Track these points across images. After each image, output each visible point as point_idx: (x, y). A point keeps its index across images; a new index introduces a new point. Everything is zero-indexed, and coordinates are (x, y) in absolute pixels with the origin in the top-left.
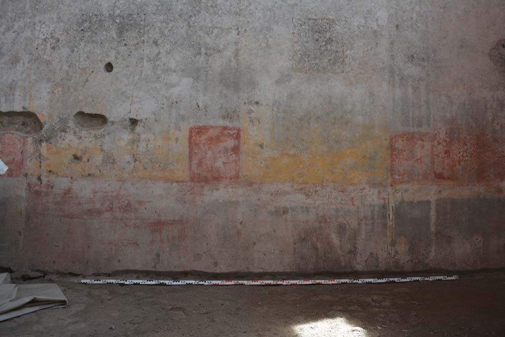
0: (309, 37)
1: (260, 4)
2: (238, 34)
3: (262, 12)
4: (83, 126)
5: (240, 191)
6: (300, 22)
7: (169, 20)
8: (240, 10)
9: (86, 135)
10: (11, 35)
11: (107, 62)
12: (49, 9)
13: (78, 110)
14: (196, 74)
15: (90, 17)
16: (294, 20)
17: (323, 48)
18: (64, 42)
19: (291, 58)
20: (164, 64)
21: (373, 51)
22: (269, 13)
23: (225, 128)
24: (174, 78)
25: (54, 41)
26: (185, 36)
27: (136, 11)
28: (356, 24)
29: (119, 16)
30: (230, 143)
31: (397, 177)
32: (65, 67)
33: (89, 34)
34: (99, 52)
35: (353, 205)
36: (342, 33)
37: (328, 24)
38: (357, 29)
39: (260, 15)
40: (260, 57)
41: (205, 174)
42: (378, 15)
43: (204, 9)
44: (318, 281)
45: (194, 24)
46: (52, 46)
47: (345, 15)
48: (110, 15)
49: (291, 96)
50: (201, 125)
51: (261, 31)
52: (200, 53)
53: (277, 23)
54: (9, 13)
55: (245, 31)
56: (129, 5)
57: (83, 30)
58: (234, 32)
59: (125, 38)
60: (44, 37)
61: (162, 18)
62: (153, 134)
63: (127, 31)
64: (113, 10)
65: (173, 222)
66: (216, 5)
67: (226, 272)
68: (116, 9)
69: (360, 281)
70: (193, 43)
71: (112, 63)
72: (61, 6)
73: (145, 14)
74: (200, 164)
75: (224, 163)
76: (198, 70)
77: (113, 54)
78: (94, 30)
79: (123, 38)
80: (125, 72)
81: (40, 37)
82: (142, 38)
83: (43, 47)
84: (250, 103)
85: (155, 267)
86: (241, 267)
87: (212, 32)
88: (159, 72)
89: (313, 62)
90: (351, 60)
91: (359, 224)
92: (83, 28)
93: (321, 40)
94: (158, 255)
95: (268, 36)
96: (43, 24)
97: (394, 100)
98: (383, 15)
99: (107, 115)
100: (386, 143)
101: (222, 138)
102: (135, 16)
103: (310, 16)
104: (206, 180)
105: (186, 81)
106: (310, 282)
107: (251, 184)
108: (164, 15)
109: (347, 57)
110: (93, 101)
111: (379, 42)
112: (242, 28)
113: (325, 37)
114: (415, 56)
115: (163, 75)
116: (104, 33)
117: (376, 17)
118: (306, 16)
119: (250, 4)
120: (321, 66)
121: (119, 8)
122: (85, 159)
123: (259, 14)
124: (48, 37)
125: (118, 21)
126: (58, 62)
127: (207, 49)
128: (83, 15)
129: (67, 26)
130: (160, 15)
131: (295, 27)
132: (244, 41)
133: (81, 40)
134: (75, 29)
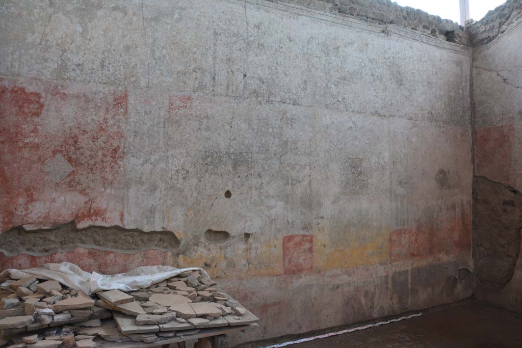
0: (349, 171)
1: (322, 147)
3: (324, 153)
4: (210, 240)
5: (314, 278)
6: (344, 161)
7: (267, 158)
8: (311, 152)
9: (213, 247)
10: (148, 167)
11: (226, 190)
12: (179, 145)
13: (207, 229)
14: (286, 198)
15: (212, 154)
16: (341, 159)
17: (357, 178)
18: (193, 173)
19: (340, 186)
20: (266, 192)
21: (382, 179)
22: (327, 154)
23: (304, 236)
24: (272, 202)
25: (185, 172)
26: (279, 170)
27: (245, 150)
28: (373, 161)
29: (233, 153)
30: (307, 246)
31: (393, 258)
32: (195, 194)
33: (212, 167)
34: (219, 182)
35: (372, 278)
36: (367, 168)
37: (359, 161)
38: (374, 165)
40: (323, 186)
41: (293, 268)
42: (384, 155)
43: (289, 150)
44: (357, 329)
45: (283, 161)
46: (183, 176)
47: (368, 156)
48: (226, 152)
49: (340, 212)
50: (290, 234)
51: (323, 167)
52: (288, 184)
53: (332, 161)
54: (146, 148)
55: (314, 167)
56: (240, 145)
57: (207, 164)
58: (308, 168)
59: (238, 172)
60: (176, 169)
61: (263, 156)
62: (260, 243)
63: (239, 166)
64: (229, 149)
65: (275, 304)
66: (297, 148)
67: (307, 331)
69: (377, 325)
70: (283, 176)
71: (230, 191)
72: (188, 143)
73: (251, 153)
74: (290, 262)
75: (304, 260)
76: (288, 195)
77: (230, 184)
78: (215, 164)
80: (240, 198)
81: (173, 169)
82: (250, 172)
83: (176, 177)
84: (318, 218)
85: (263, 337)
86: (315, 327)
87: (295, 168)
88: (263, 198)
89: (352, 188)
90: (371, 186)
91: (375, 289)
92: (206, 162)
93: (355, 173)
94: (265, 328)
95: (327, 171)
96: (175, 157)
98: (386, 155)
99: (229, 232)
100: (388, 237)
101: (303, 243)
102: (245, 154)
103: (350, 157)
104: (294, 273)
105: (281, 204)
106: (353, 330)
107: (319, 272)
108: (264, 154)
109: (369, 184)
110: (218, 221)
111: (385, 173)
112: (312, 165)
113: (358, 171)
114: (402, 181)
115: (266, 200)
116: (223, 167)
117: (383, 157)
118: (348, 156)
119: (316, 147)
120: (356, 190)
121: (232, 147)
122: (213, 266)
123: (322, 155)
124: (179, 168)
125: (232, 158)
126: (189, 190)
127: (293, 180)
128: (206, 151)
129: (194, 160)
130: (262, 154)
131: (342, 164)
132: (314, 175)
133: (206, 172)
134: (201, 163)
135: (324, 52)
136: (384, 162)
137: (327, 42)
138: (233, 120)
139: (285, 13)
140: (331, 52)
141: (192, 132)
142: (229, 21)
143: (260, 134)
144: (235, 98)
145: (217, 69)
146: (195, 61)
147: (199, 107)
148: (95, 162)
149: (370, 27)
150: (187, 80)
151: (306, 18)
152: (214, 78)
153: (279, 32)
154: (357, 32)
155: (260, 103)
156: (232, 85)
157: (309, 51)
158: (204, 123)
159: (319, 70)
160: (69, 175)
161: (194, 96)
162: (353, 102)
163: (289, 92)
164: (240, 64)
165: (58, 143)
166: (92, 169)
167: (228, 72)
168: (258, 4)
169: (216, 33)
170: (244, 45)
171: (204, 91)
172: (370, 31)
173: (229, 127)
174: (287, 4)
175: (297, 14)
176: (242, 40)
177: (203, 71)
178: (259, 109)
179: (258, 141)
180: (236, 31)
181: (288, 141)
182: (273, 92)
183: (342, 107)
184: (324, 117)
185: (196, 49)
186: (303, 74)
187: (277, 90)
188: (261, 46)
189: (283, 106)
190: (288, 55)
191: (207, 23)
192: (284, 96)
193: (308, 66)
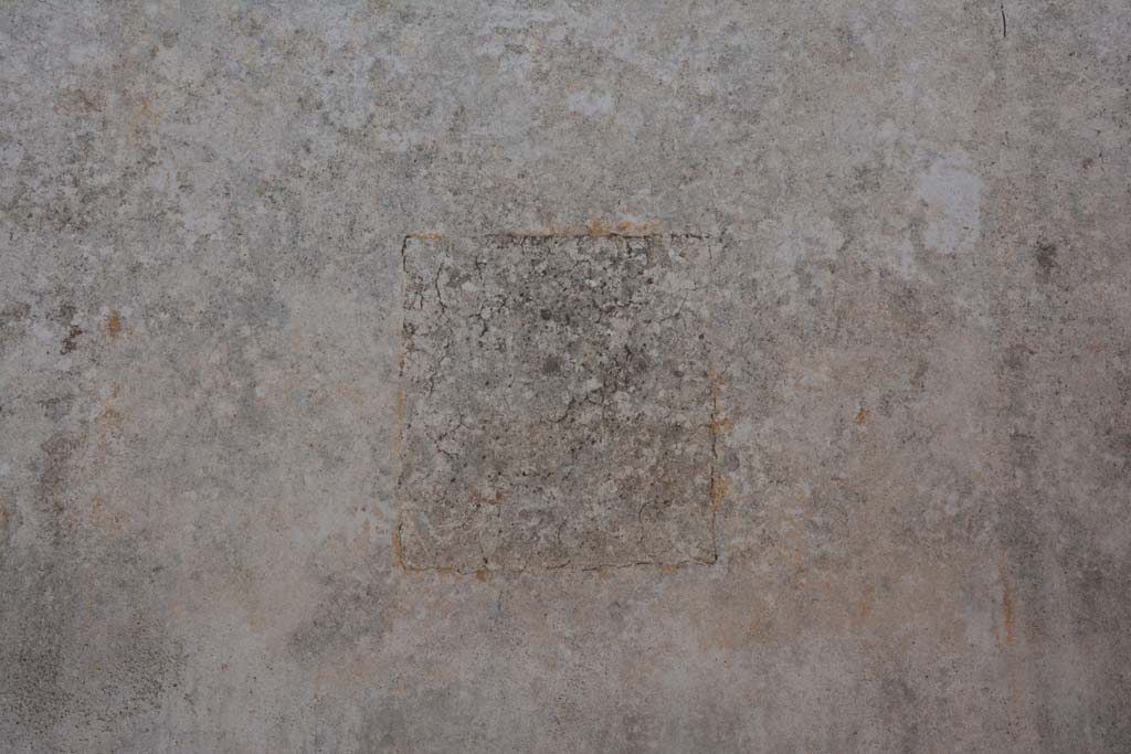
0: (501, 348)
1: (210, 157)
2: (69, 346)
3: (224, 203)
6: (449, 262)
16: (415, 247)
17: (587, 416)
19: (389, 485)
21: (899, 410)
22: (261, 210)
28: (786, 255)
36: (705, 313)
37: (615, 262)
38: (794, 284)
39: (212, 221)
40: (196, 485)
42: (919, 193)
47: (723, 205)
51: (210, 322)
53: (310, 267)
55: (115, 324)
58: (45, 334)
89: (528, 504)
90: (762, 478)
93: (573, 363)
95: (252, 353)
97: (1045, 725)
103: (510, 223)
109: (733, 461)
111: (930, 355)
112: (94, 308)
117: (911, 207)
118: (486, 222)
119: (148, 157)
120: (579, 523)
131: (420, 289)
132: (105, 391)
136: (924, 257)
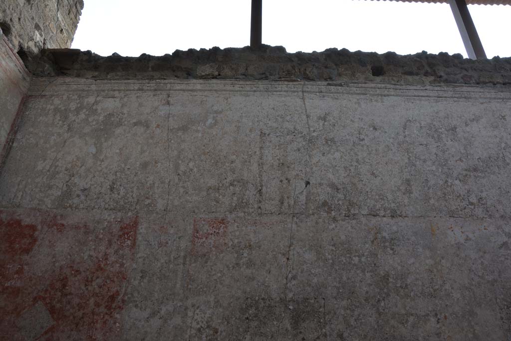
7: (354, 307)
8: (435, 291)
10: (156, 322)
12: (205, 289)
15: (257, 302)
18: (224, 334)
25: (211, 332)
26: (376, 327)
27: (312, 294)
29: (292, 300)
33: (256, 324)
43: (393, 291)
45: (384, 310)
46: (208, 338)
48: (281, 299)
54: (156, 295)
56: (304, 286)
57: (247, 318)
59: (302, 330)
60: (199, 326)
61: (344, 303)
63: (304, 320)
64: (284, 293)
66: (406, 285)
68: (287, 291)
70: (386, 336)
72: (219, 286)
73: (324, 299)
78: (262, 319)
79: (299, 331)
81: (193, 326)
82: (324, 330)
87: (407, 321)
92: (247, 315)
96: (197, 309)
102: (313, 301)
108: (348, 300)
121: (291, 291)
123: (456, 295)
124: (203, 326)
125: (291, 307)
128: (247, 298)
129: (227, 313)
130: (343, 300)
133: (246, 331)
134: (237, 316)
135: (433, 137)
137: (435, 123)
138: (292, 248)
139: (362, 97)
140: (444, 136)
141: (226, 269)
142: (281, 118)
143: (337, 268)
144: (294, 216)
145: (265, 179)
146: (233, 171)
147: (237, 233)
148: (83, 314)
149: (502, 94)
150: (221, 197)
151: (396, 98)
152: (260, 190)
153: (356, 120)
154: (482, 103)
155: (335, 220)
156: (288, 198)
157: (407, 139)
158: (245, 255)
159: (429, 163)
160: (46, 333)
161: (230, 217)
162: (500, 202)
163: (381, 199)
164: (300, 169)
165: (43, 287)
166: (77, 325)
167: (281, 181)
168: (321, 92)
169: (262, 134)
170: (304, 143)
171: (246, 210)
172: (503, 99)
173: (285, 259)
174: (363, 85)
175: (381, 95)
176: (301, 137)
177: (244, 183)
178: (333, 229)
179: (335, 278)
180: (292, 127)
181: (388, 276)
182: (355, 201)
183: (479, 212)
184: (449, 232)
185: (234, 157)
186: (402, 171)
187: (361, 199)
188: (330, 142)
189: (374, 220)
190: (374, 149)
191: (251, 124)
192: (375, 206)
193: (409, 159)
